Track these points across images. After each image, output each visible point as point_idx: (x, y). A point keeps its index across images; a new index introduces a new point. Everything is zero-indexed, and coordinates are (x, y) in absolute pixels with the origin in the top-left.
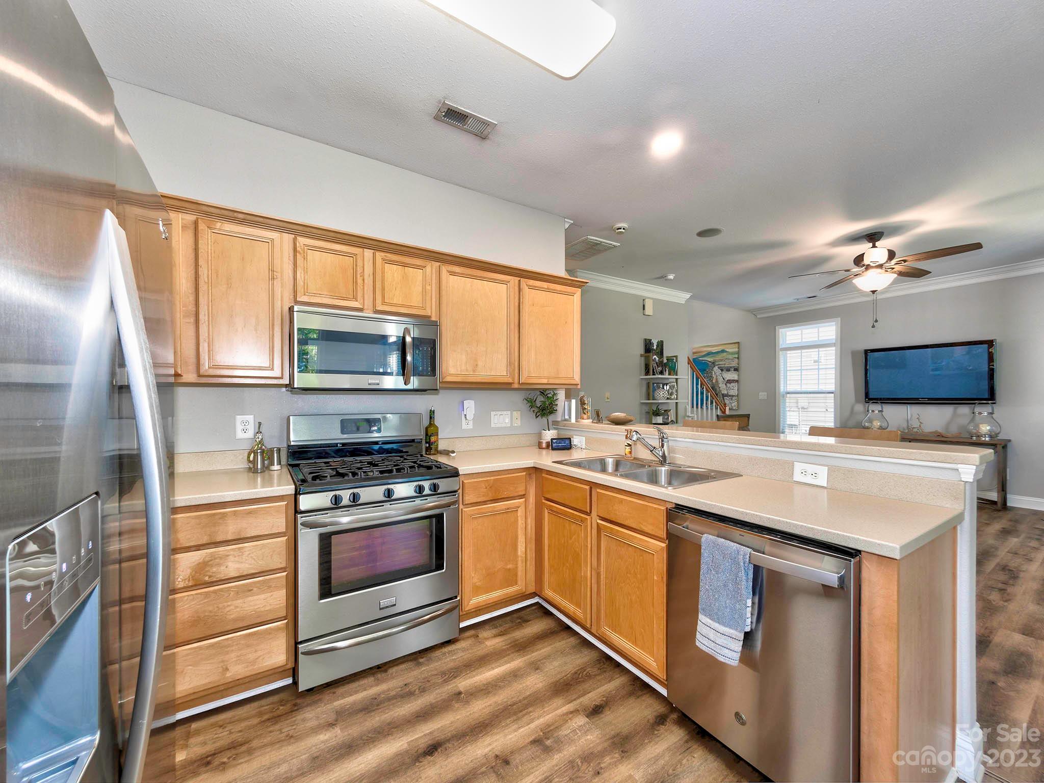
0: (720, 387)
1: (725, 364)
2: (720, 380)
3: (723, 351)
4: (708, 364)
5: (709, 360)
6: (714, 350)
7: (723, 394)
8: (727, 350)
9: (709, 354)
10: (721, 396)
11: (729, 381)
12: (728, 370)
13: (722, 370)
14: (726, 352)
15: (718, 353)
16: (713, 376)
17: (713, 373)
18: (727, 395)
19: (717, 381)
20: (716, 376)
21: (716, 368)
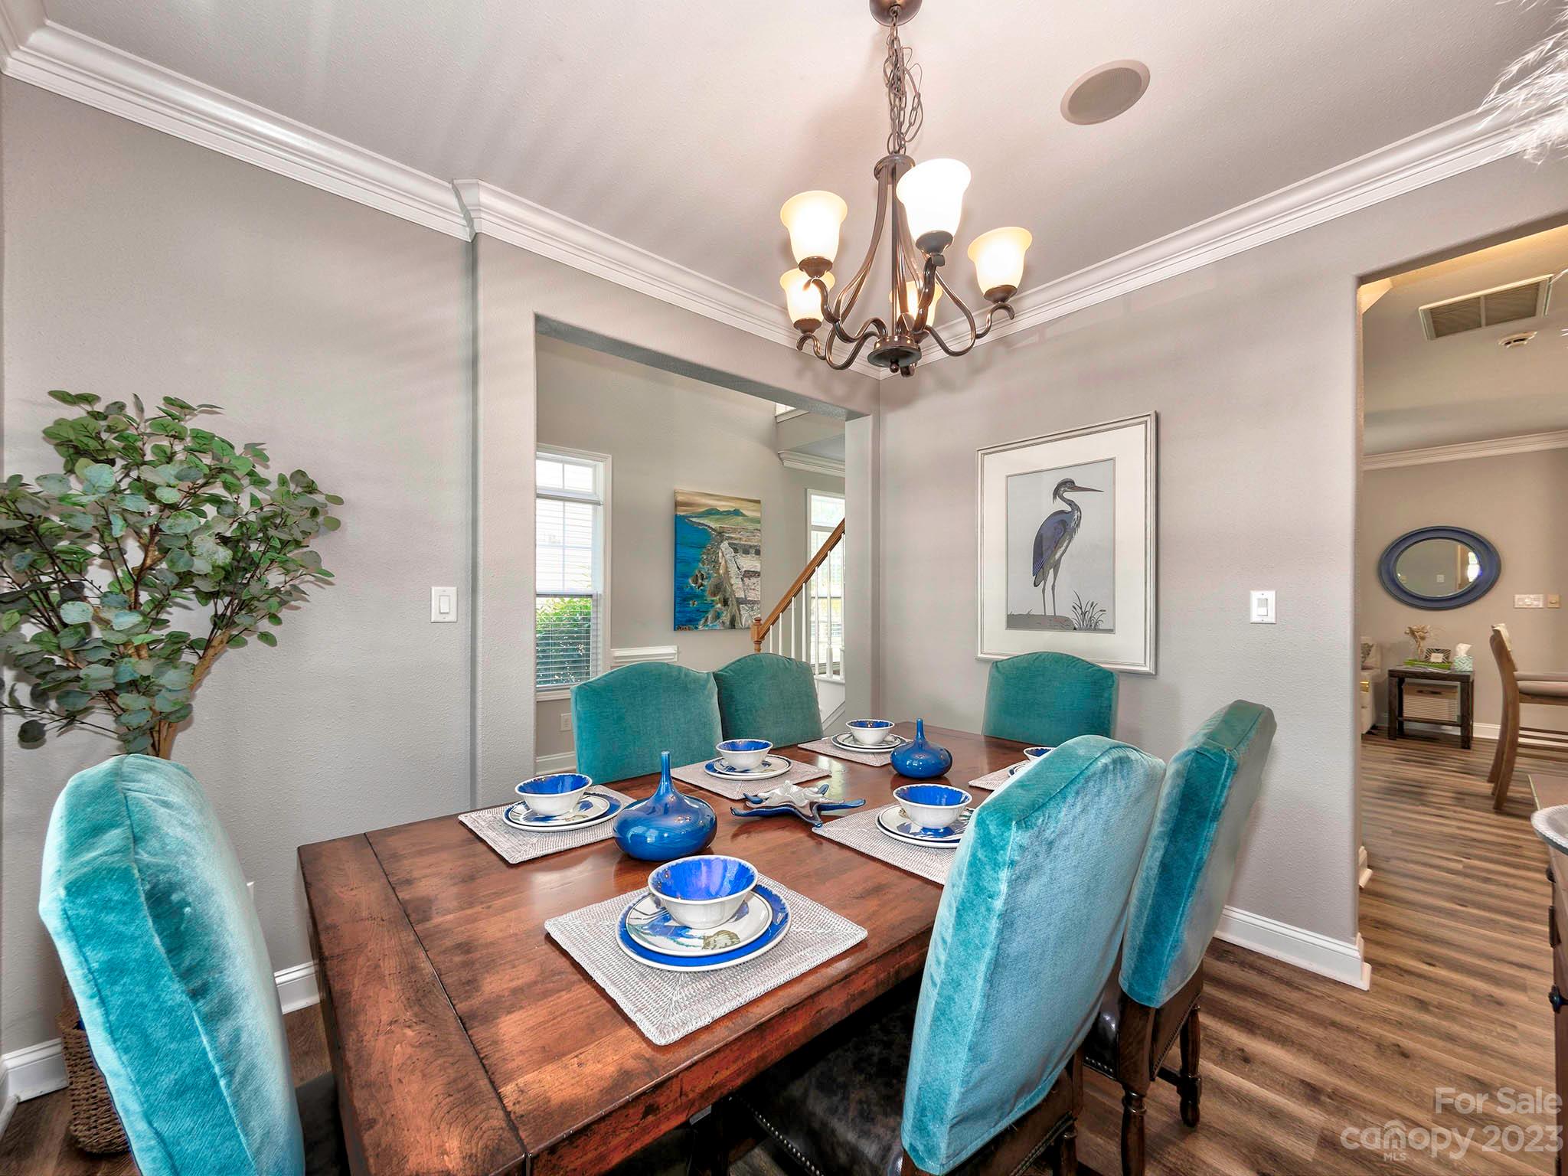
0: (732, 585)
1: (740, 539)
2: (733, 570)
3: (737, 513)
4: (711, 535)
5: (713, 525)
6: (723, 506)
7: (737, 599)
8: (744, 512)
9: (711, 512)
10: (735, 603)
11: (749, 574)
12: (746, 552)
13: (736, 551)
14: (743, 515)
15: (728, 513)
16: (720, 561)
17: (720, 554)
18: (745, 601)
19: (727, 572)
20: (726, 562)
21: (725, 545)
